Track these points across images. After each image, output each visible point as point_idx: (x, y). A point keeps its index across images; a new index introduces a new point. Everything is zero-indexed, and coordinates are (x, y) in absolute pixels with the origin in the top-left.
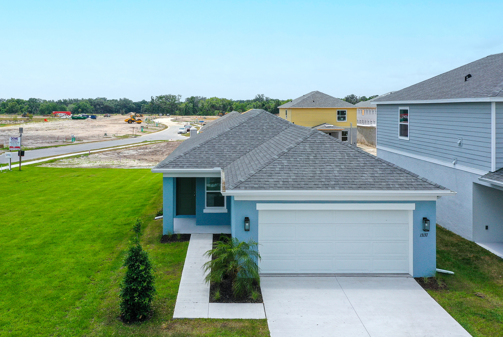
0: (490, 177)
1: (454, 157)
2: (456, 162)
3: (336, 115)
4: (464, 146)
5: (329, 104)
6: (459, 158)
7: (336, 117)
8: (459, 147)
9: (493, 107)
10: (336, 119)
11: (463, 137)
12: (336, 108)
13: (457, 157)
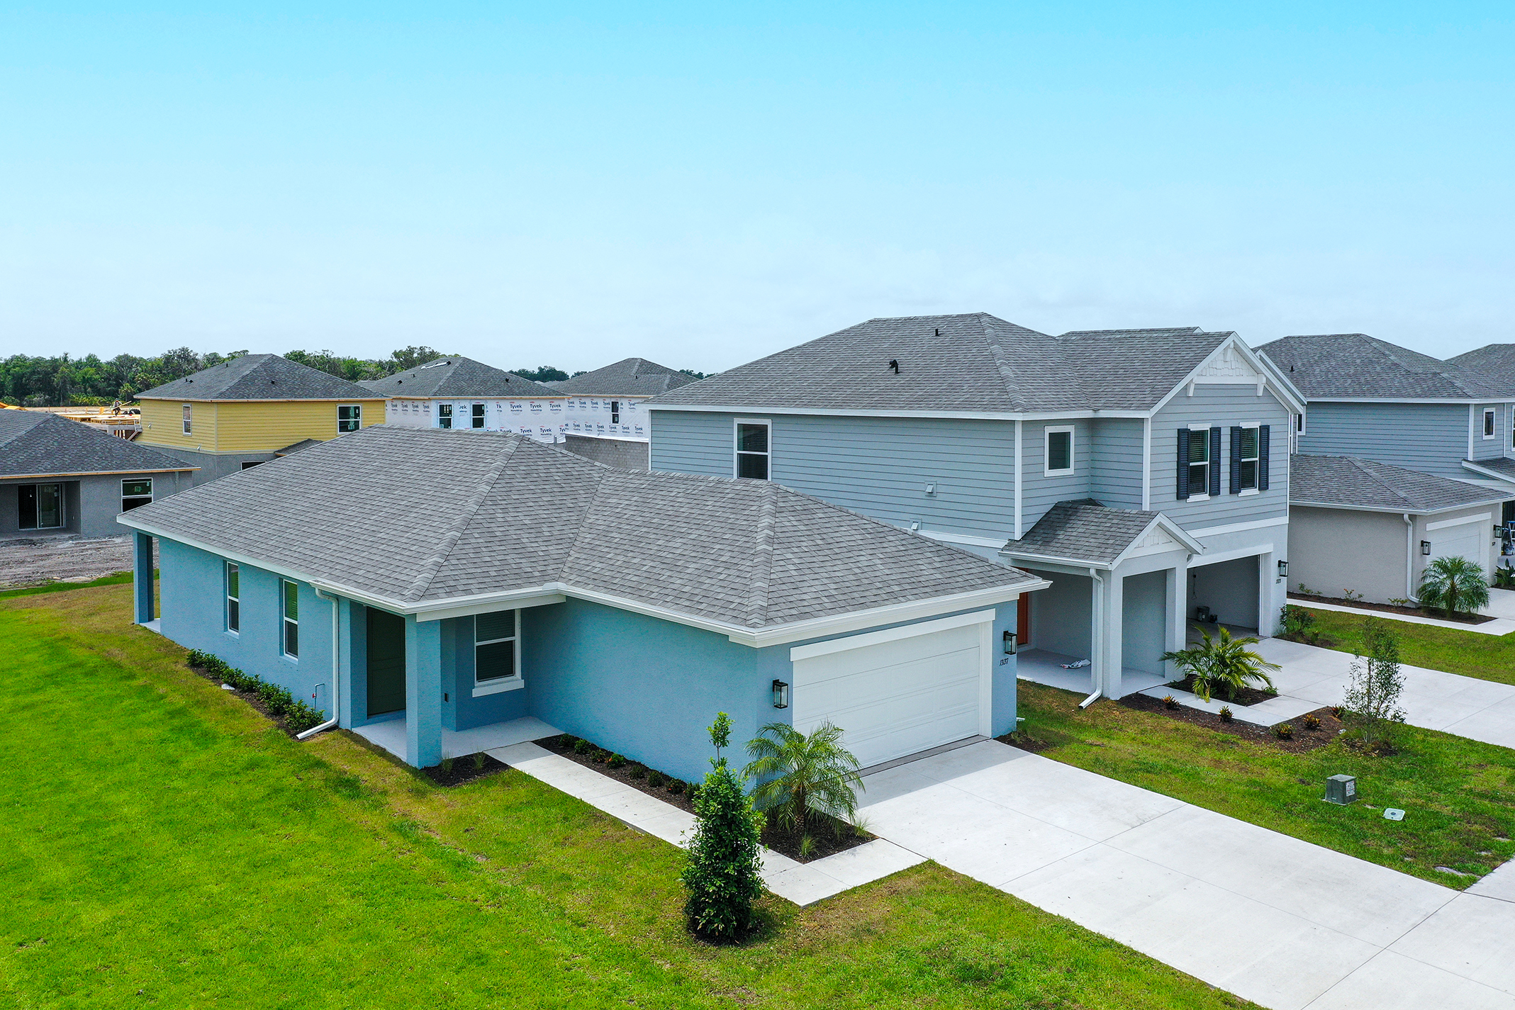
0: (1021, 549)
1: (912, 516)
2: (920, 526)
3: (336, 419)
4: (940, 497)
5: (317, 390)
6: (925, 519)
7: (336, 422)
8: (927, 498)
9: (1018, 430)
10: (336, 429)
11: (940, 481)
12: (337, 399)
13: (920, 517)
